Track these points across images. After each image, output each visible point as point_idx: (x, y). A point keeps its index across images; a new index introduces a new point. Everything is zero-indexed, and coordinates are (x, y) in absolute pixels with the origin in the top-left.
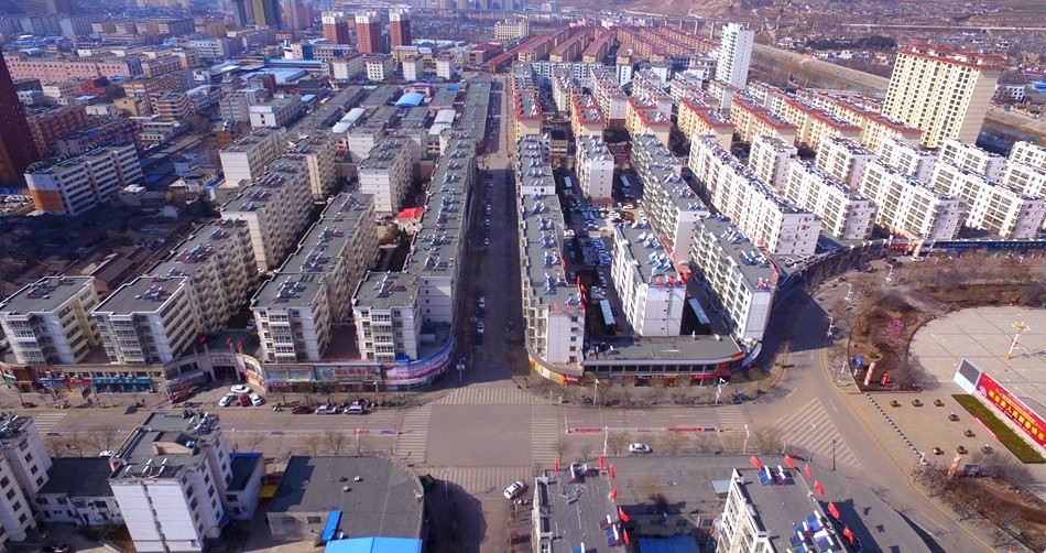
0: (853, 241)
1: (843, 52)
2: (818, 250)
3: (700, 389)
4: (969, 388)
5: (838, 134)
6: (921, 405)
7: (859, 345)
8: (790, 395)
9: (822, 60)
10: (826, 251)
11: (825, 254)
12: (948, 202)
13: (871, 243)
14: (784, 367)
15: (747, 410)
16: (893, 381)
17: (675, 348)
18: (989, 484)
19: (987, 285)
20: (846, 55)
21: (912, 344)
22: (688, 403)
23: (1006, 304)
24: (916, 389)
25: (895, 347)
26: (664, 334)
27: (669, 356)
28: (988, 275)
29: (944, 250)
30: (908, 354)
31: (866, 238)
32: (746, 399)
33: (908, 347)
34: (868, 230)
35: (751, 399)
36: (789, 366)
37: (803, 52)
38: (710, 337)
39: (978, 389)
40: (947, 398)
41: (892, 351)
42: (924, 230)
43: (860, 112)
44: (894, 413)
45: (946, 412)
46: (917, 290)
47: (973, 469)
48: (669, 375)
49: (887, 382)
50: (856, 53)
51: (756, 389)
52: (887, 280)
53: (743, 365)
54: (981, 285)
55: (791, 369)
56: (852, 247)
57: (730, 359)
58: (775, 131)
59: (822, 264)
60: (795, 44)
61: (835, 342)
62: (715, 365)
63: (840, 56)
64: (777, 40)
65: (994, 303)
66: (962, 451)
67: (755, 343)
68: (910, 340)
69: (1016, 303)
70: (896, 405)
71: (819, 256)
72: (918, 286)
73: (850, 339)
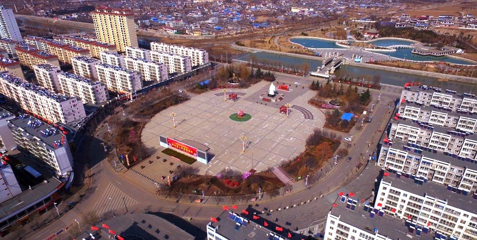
0: (103, 103)
1: (73, 14)
2: (87, 113)
3: (47, 214)
4: (166, 146)
5: (79, 55)
6: (152, 162)
7: (121, 149)
8: (97, 189)
9: (64, 19)
10: (91, 112)
11: (91, 114)
12: (133, 74)
13: (111, 101)
14: (90, 177)
15: (78, 209)
16: (139, 157)
17: (20, 201)
18: (183, 180)
19: (160, 102)
20: (75, 16)
21: (142, 138)
22: (42, 226)
23: (168, 107)
24: (149, 156)
25: (136, 143)
26: (10, 196)
27: (18, 208)
28: (159, 98)
29: (141, 93)
30: (141, 143)
31: (108, 100)
32: (75, 204)
33: (140, 140)
34: (107, 96)
35: (78, 202)
36: (92, 175)
37: (52, 17)
38: (41, 184)
39: (169, 145)
40: (160, 154)
41: (135, 145)
42: (130, 88)
43: (87, 42)
44: (143, 171)
45: (161, 160)
46: (137, 114)
47: (176, 178)
48: (22, 218)
49: (137, 160)
50: (79, 14)
51: (79, 195)
52: (123, 115)
53: (67, 188)
54: (158, 103)
55: (94, 176)
56: (103, 106)
57: (57, 189)
58: (45, 61)
59: (92, 119)
60: (47, 13)
61: (110, 153)
62: (49, 197)
63: (72, 17)
64: (36, 12)
65: (165, 108)
66: (171, 172)
67: (69, 173)
68: (140, 136)
69: (171, 105)
70: (143, 167)
71: (89, 116)
72: (136, 112)
73: (116, 148)
